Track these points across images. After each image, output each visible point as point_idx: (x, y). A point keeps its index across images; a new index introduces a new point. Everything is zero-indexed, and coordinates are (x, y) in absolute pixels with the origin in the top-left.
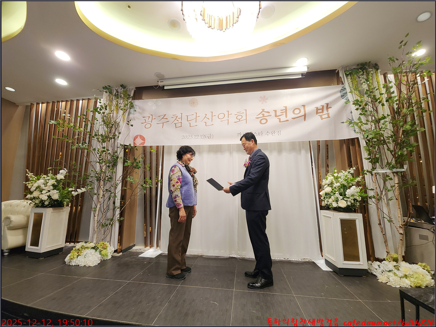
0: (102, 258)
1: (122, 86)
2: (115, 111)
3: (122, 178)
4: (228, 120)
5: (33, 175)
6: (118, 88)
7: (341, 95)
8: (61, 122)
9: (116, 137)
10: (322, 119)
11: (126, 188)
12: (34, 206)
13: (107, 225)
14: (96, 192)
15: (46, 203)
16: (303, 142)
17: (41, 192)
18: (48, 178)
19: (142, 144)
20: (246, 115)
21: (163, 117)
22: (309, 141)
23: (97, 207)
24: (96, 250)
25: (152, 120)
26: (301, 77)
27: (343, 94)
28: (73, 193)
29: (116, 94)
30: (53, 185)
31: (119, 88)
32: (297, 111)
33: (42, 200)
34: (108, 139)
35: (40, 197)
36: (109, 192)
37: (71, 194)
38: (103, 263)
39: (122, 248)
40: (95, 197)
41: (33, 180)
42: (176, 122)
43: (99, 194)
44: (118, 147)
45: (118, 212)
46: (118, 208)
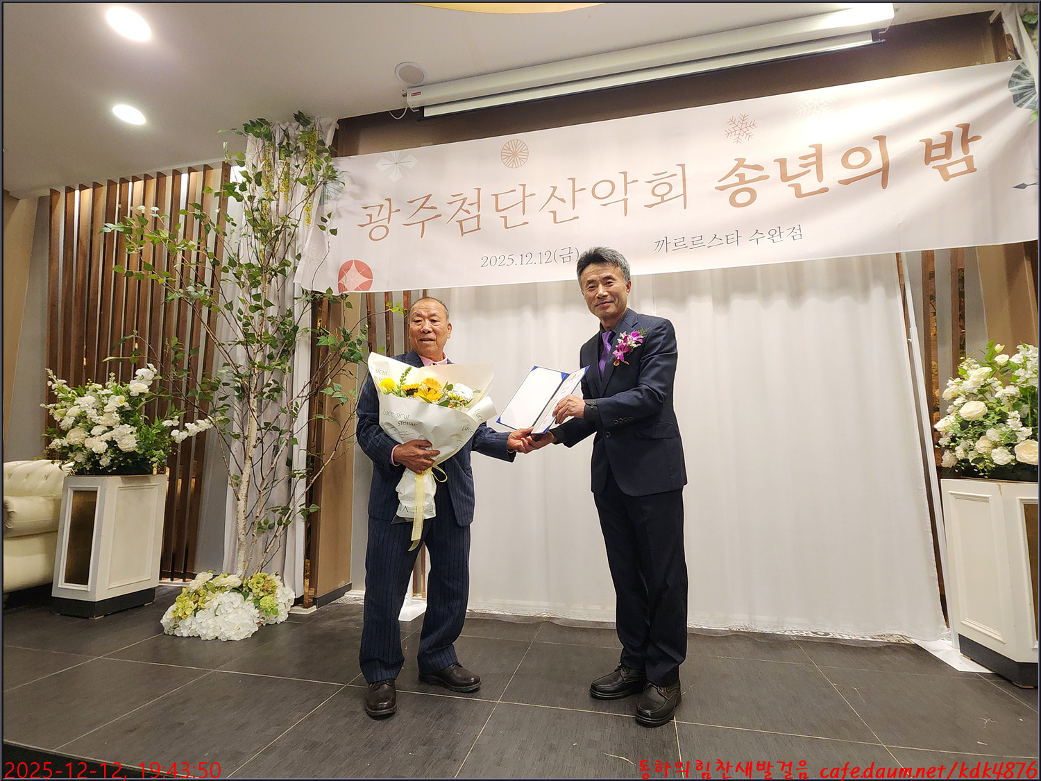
0: (263, 618)
1: (300, 118)
2: (282, 194)
3: (312, 389)
4: (626, 200)
5: (64, 386)
6: (288, 124)
7: (1014, 93)
8: (135, 225)
9: (288, 270)
10: (947, 177)
11: (322, 417)
12: (72, 472)
13: (271, 527)
14: (237, 430)
15: (105, 462)
16: (876, 260)
17: (89, 431)
18: (106, 391)
19: (363, 286)
20: (684, 180)
21: (423, 205)
22: (898, 254)
23: (242, 474)
24: (246, 596)
25: (390, 216)
26: (870, 41)
27: (1019, 89)
28: (175, 433)
29: (284, 144)
30: (121, 411)
31: (290, 125)
32: (856, 159)
33: (93, 455)
34: (268, 276)
35: (86, 445)
36: (273, 432)
37: (170, 436)
38: (265, 632)
39: (316, 592)
40: (236, 446)
41: (65, 399)
42: (462, 215)
43: (246, 438)
44: (296, 299)
45: (301, 489)
46: (300, 477)
